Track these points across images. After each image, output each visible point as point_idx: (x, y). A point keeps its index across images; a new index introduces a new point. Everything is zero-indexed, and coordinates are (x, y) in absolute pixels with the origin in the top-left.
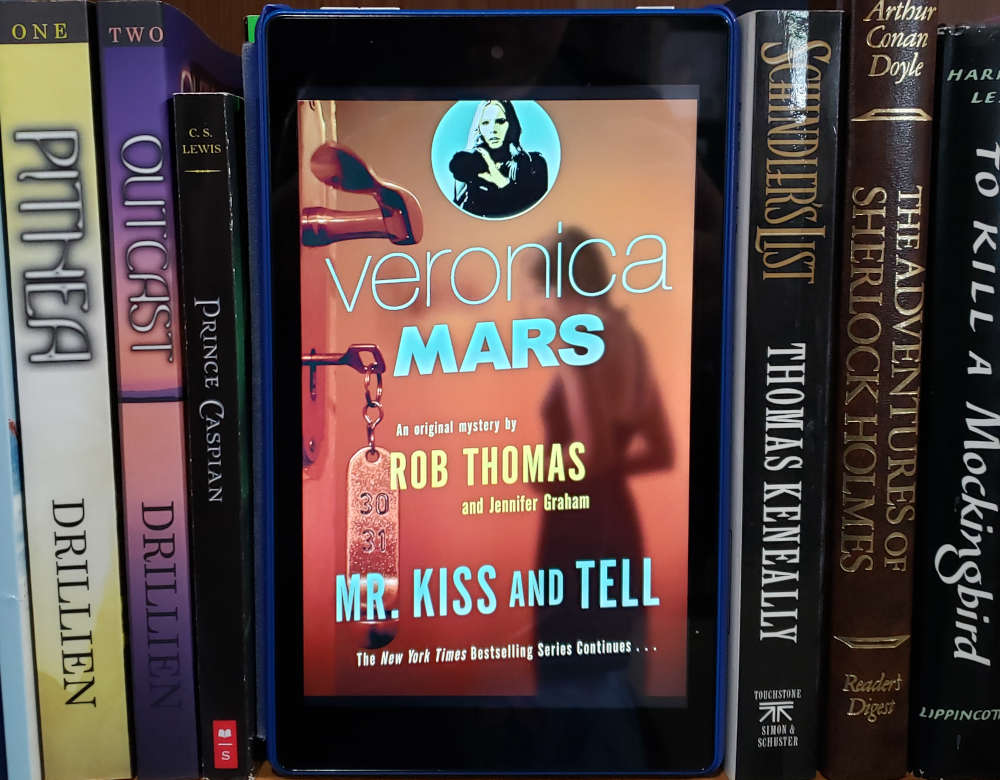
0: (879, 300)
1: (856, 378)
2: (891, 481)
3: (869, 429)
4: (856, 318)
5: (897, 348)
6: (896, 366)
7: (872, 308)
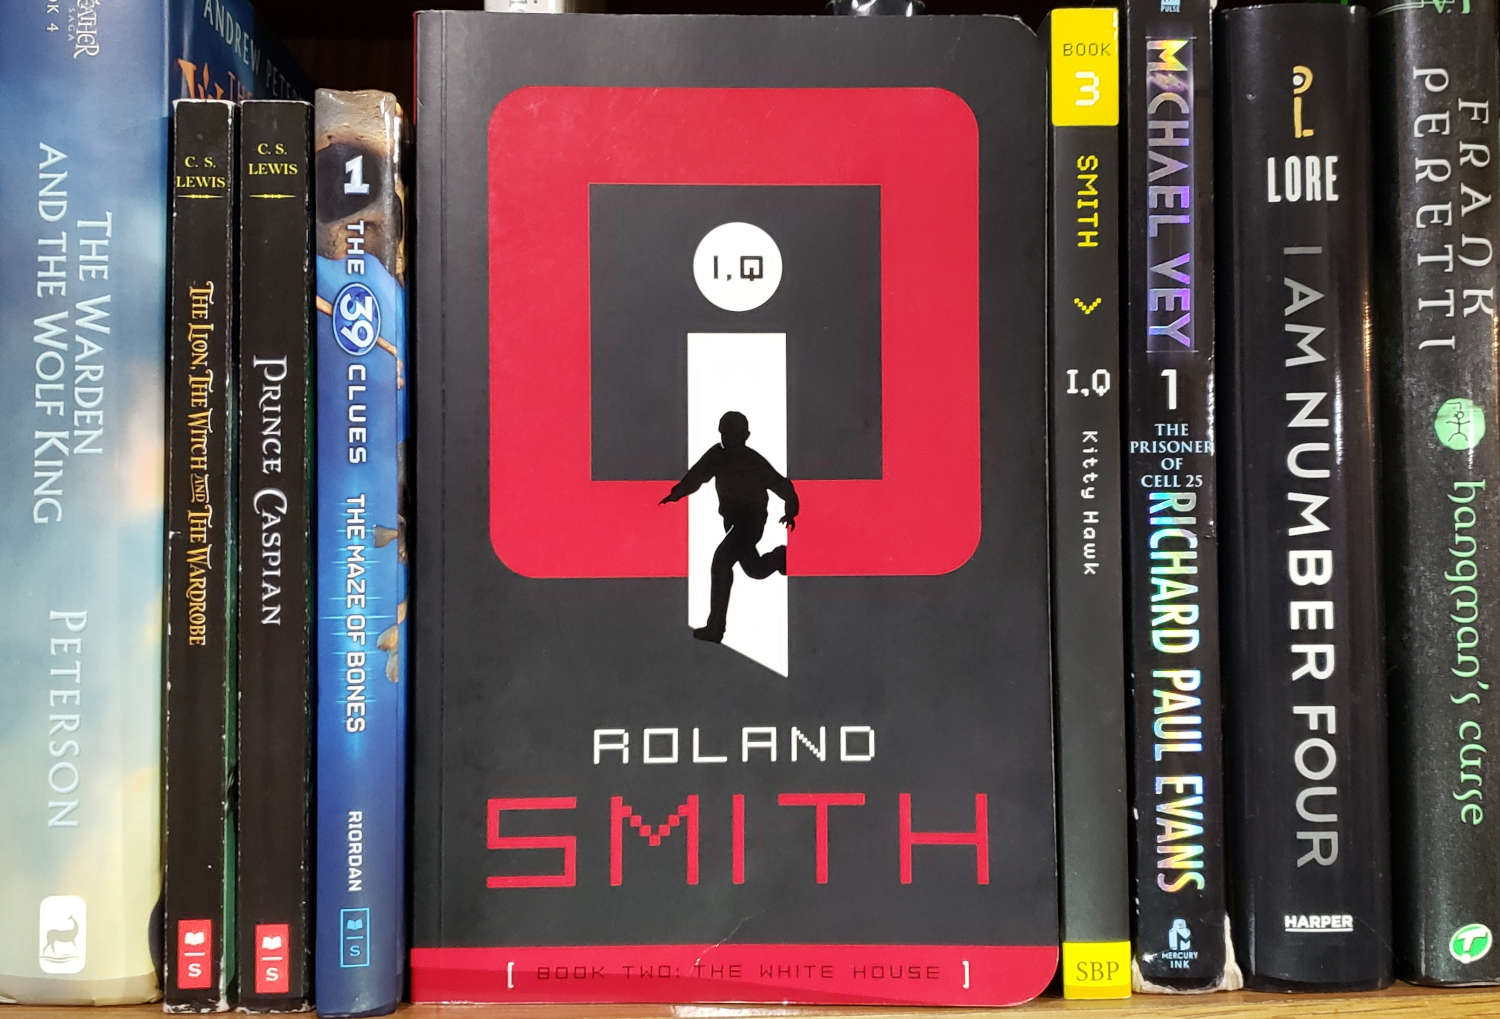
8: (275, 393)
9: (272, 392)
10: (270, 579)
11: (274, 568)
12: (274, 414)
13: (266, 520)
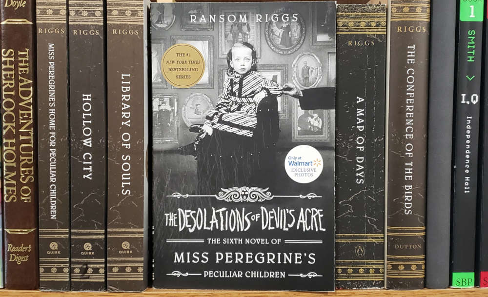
0: (13, 93)
1: (6, 125)
2: (22, 165)
3: (12, 145)
4: (5, 101)
5: (21, 112)
7: (11, 96)
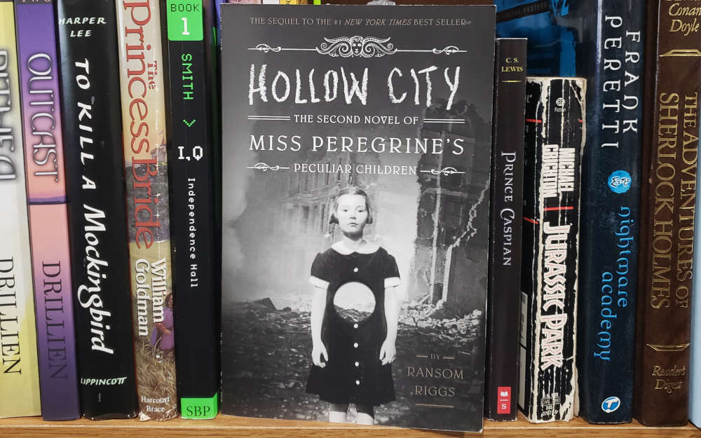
0: (674, 156)
1: (660, 200)
2: (680, 257)
3: (668, 228)
4: (660, 167)
5: (683, 182)
6: (683, 193)
7: (670, 160)
8: (510, 167)
9: (509, 167)
10: (506, 246)
11: (509, 242)
12: (510, 177)
13: (506, 221)
